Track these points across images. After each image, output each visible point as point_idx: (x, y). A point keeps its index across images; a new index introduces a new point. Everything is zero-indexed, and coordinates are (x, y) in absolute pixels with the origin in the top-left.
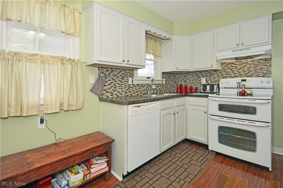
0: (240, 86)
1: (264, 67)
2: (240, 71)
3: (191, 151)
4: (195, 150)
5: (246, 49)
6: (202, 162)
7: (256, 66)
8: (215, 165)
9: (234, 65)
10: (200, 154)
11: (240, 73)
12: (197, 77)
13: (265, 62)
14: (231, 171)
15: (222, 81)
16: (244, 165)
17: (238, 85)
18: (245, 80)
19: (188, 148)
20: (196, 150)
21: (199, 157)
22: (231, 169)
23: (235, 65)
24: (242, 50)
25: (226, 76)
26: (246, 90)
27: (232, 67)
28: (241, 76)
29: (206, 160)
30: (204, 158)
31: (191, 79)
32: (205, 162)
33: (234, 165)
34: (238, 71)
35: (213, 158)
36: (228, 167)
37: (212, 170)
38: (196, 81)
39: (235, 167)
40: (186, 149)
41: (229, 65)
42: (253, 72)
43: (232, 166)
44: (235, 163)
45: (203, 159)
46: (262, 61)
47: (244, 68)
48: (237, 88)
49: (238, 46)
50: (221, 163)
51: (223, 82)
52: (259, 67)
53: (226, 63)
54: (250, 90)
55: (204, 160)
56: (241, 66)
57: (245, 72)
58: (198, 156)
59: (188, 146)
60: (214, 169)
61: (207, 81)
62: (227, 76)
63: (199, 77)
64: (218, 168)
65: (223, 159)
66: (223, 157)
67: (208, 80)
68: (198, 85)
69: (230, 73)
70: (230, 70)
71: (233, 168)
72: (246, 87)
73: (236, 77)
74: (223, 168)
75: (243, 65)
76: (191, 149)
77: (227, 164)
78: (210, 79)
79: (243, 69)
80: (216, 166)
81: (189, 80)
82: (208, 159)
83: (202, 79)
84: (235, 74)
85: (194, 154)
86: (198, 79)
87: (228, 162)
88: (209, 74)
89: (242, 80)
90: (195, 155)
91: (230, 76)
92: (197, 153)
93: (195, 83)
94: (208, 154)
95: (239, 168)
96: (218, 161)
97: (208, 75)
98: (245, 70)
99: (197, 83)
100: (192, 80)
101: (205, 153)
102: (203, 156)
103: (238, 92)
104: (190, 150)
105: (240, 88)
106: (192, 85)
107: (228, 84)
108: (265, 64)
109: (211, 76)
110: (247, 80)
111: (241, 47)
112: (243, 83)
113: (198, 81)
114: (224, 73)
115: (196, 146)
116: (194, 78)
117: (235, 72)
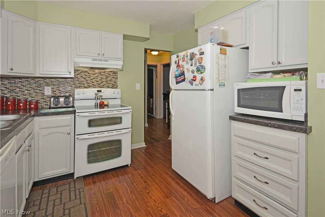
0: (97, 97)
1: (113, 79)
2: (93, 81)
3: (52, 194)
4: (55, 189)
5: (105, 61)
6: (78, 197)
7: (107, 77)
8: (91, 190)
9: (87, 74)
10: (67, 190)
11: (93, 83)
12: (37, 85)
13: (113, 74)
14: (108, 184)
15: (76, 91)
16: (112, 173)
17: (96, 96)
18: (100, 91)
19: (42, 194)
20: (57, 190)
21: (68, 194)
22: (107, 182)
23: (89, 75)
24: (101, 60)
25: (79, 85)
26: (103, 100)
27: (86, 76)
28: (94, 86)
29: (80, 192)
30: (75, 191)
31: (25, 88)
32: (80, 195)
33: (105, 178)
34: (92, 80)
35: (84, 185)
36: (104, 183)
37: (94, 197)
38: (35, 91)
39: (107, 179)
40: (41, 197)
41: (83, 74)
42: (104, 83)
43: (105, 180)
44: (104, 176)
45: (75, 194)
46: (111, 73)
47: (97, 78)
48: (95, 99)
49: (99, 56)
50: (95, 184)
51: (79, 93)
52: (109, 79)
53: (79, 70)
54: (107, 101)
55: (77, 193)
56: (95, 76)
57: (98, 82)
58: (66, 193)
59: (41, 191)
60: (95, 194)
61: (53, 91)
62: (81, 85)
63: (40, 86)
64: (97, 190)
65: (92, 179)
66: (91, 178)
67: (55, 90)
68: (39, 97)
69: (84, 83)
70: (83, 80)
71: (107, 181)
72: (103, 98)
73: (89, 87)
74: (101, 187)
75: (96, 75)
76: (49, 191)
77: (100, 181)
78: (58, 88)
79: (96, 80)
80: (93, 190)
81: (21, 90)
82: (79, 189)
83: (46, 88)
84: (89, 84)
85: (59, 196)
86: (39, 88)
87: (99, 179)
88: (58, 82)
89: (97, 91)
90: (61, 195)
91: (84, 85)
92: (61, 191)
93: (33, 94)
94: (75, 183)
95: (111, 178)
96: (90, 184)
97: (54, 83)
98: (98, 80)
99: (37, 94)
100: (27, 88)
101: (70, 185)
102: (72, 189)
103: (95, 103)
104: (49, 194)
105: (98, 99)
106: (27, 97)
107: (84, 95)
108: (113, 76)
109: (60, 85)
110: (102, 91)
111: (100, 58)
112: (100, 94)
113: (38, 91)
114: (77, 82)
115: (50, 184)
116: (31, 86)
117: (89, 82)
